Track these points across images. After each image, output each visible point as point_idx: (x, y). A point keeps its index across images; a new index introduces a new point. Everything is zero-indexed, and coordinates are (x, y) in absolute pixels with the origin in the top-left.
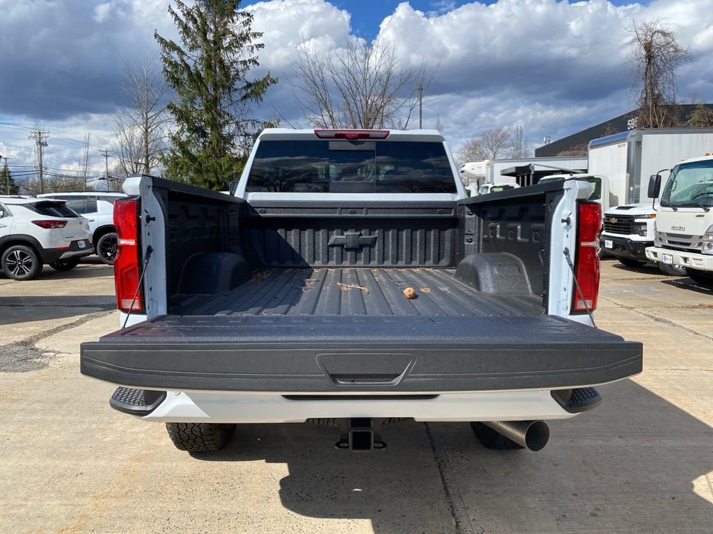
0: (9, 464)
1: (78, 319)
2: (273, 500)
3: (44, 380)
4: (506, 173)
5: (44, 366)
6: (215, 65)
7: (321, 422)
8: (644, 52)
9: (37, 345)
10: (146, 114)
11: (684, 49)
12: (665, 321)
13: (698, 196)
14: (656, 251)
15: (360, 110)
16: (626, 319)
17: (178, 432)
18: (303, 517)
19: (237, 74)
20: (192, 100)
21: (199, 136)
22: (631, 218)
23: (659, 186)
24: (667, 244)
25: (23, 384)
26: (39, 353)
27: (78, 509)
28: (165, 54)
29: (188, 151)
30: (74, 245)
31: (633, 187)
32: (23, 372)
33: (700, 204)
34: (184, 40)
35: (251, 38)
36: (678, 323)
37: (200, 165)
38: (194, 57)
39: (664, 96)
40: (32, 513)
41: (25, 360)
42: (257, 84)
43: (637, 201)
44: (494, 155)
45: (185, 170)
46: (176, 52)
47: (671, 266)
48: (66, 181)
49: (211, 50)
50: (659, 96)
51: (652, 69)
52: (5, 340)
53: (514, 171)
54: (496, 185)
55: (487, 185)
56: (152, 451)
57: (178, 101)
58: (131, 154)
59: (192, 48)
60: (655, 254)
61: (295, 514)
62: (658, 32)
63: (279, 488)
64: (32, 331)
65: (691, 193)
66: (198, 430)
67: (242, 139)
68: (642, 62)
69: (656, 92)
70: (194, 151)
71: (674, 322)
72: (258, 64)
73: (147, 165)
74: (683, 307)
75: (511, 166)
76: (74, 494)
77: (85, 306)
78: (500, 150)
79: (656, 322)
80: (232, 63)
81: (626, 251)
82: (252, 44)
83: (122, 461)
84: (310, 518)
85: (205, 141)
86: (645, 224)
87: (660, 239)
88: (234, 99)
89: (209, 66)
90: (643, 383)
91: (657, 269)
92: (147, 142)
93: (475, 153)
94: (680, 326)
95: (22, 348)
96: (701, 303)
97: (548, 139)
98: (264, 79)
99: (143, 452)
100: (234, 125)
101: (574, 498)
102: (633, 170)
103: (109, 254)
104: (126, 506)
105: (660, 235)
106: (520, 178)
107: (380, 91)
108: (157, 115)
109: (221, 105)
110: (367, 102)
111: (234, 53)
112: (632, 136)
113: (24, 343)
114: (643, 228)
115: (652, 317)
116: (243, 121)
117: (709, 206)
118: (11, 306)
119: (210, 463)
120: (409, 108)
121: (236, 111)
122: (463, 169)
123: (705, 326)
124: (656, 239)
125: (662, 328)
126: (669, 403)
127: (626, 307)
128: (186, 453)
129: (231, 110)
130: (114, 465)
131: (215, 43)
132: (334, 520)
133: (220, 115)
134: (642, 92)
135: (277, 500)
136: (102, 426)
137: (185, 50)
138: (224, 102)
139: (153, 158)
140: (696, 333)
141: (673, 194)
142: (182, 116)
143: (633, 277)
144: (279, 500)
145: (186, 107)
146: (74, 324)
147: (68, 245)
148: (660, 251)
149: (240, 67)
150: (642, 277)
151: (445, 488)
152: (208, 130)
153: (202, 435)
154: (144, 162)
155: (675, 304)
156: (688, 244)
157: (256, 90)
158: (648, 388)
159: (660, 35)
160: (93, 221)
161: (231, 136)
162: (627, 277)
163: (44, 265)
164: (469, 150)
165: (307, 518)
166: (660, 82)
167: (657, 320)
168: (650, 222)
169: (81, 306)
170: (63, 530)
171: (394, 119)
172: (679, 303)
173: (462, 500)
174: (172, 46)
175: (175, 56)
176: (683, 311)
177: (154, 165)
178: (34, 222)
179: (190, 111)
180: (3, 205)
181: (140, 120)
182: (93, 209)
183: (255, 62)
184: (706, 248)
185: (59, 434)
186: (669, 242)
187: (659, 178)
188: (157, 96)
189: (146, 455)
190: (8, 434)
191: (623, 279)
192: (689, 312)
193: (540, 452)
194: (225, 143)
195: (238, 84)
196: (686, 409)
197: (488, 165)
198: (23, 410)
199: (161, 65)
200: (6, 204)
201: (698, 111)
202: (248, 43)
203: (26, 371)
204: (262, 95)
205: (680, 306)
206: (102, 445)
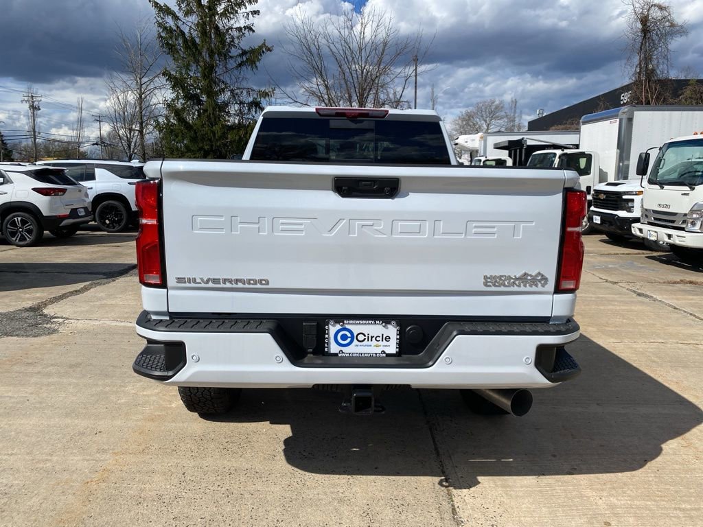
0: (31, 423)
1: (82, 286)
2: (278, 458)
3: (56, 344)
4: (499, 146)
5: (54, 331)
6: (210, 31)
7: (325, 388)
8: (640, 26)
9: (45, 311)
10: (140, 79)
11: (679, 24)
12: (646, 296)
13: (685, 174)
14: (641, 227)
15: (355, 81)
16: (609, 294)
17: (190, 396)
18: (307, 474)
19: (233, 41)
20: (187, 67)
21: (194, 104)
22: (619, 194)
23: (647, 164)
24: (652, 220)
25: (36, 349)
26: (48, 319)
27: (100, 464)
28: (159, 19)
29: (183, 119)
30: (74, 212)
31: (623, 163)
32: (35, 336)
33: (687, 182)
34: (179, 5)
35: (247, 4)
36: (659, 298)
37: (196, 133)
38: (189, 24)
39: (658, 72)
40: (57, 468)
41: (36, 325)
42: (253, 51)
43: (626, 178)
44: (488, 127)
45: (180, 138)
46: (170, 17)
47: (656, 242)
48: (59, 146)
49: (206, 17)
50: (653, 70)
51: (647, 44)
52: (15, 306)
53: (507, 144)
54: (489, 158)
55: (480, 158)
56: (164, 413)
57: (172, 66)
58: (124, 120)
59: (187, 14)
60: (641, 230)
61: (299, 471)
62: (655, 5)
63: (283, 447)
64: (38, 298)
65: (678, 170)
66: (208, 394)
67: (237, 107)
68: (638, 36)
69: (650, 66)
70: (189, 119)
71: (655, 296)
72: (254, 31)
73: (141, 132)
74: (664, 283)
75: (504, 139)
76: (95, 451)
77: (89, 273)
78: (493, 122)
79: (638, 297)
80: (227, 30)
81: (613, 227)
82: (247, 11)
83: (137, 421)
84: (313, 474)
85: (200, 109)
86: (632, 200)
87: (646, 216)
88: (229, 66)
89: (204, 33)
90: (623, 355)
91: (642, 244)
92: (141, 108)
93: (468, 125)
94: (660, 301)
95: (32, 314)
96: (682, 278)
97: (541, 111)
98: (259, 47)
99: (156, 414)
100: (229, 93)
101: (553, 458)
102: (624, 145)
103: (107, 222)
104: (144, 462)
105: (646, 212)
106: (513, 152)
107: (375, 61)
108: (151, 81)
109: (216, 72)
110: (362, 72)
111: (229, 19)
112: (624, 113)
113: (32, 309)
114: (630, 205)
115: (634, 292)
116: (238, 88)
117: (695, 185)
118: (16, 272)
119: (218, 424)
120: (404, 79)
121: (231, 79)
122: (457, 141)
123: (684, 301)
124: (642, 215)
125: (643, 303)
126: (645, 374)
127: (611, 282)
128: (196, 415)
129: (226, 78)
130: (129, 425)
131: (209, 8)
132: (335, 476)
133: (215, 83)
134: (637, 67)
135: (281, 457)
136: (115, 389)
137: (180, 15)
138: (219, 70)
139: (147, 124)
140: (675, 308)
141: (661, 172)
142: (177, 83)
143: (618, 252)
144: (283, 458)
145: (181, 73)
146: (79, 291)
147: (68, 212)
148: (646, 228)
149: (235, 34)
150: (627, 252)
151: (436, 449)
152: (204, 98)
153: (212, 398)
154: (138, 129)
155: (657, 279)
156: (673, 222)
157: (252, 57)
158: (626, 359)
159: (657, 8)
160: (92, 188)
161: (226, 104)
162: (613, 252)
163: (45, 232)
164: (462, 121)
165: (310, 474)
166: (655, 57)
167: (639, 295)
168: (637, 199)
169: (84, 273)
170: (88, 482)
171: (389, 90)
172: (662, 279)
173: (451, 459)
174: (166, 11)
175: (170, 22)
176: (664, 287)
177: (148, 131)
178: (34, 189)
179: (185, 78)
180: (3, 172)
181: (134, 86)
182: (91, 177)
183: (250, 28)
184: (689, 225)
185: (75, 396)
186: (655, 219)
187: (648, 155)
188: (151, 61)
189: (159, 416)
190: (27, 395)
191: (608, 254)
192: (670, 288)
193: (525, 417)
194: (220, 111)
195: (234, 52)
196: (660, 380)
197: (481, 138)
198: (39, 372)
199: (155, 29)
200: (6, 171)
201: (689, 87)
202: (243, 10)
203: (37, 336)
204: (257, 63)
205: (662, 281)
206: (116, 406)
